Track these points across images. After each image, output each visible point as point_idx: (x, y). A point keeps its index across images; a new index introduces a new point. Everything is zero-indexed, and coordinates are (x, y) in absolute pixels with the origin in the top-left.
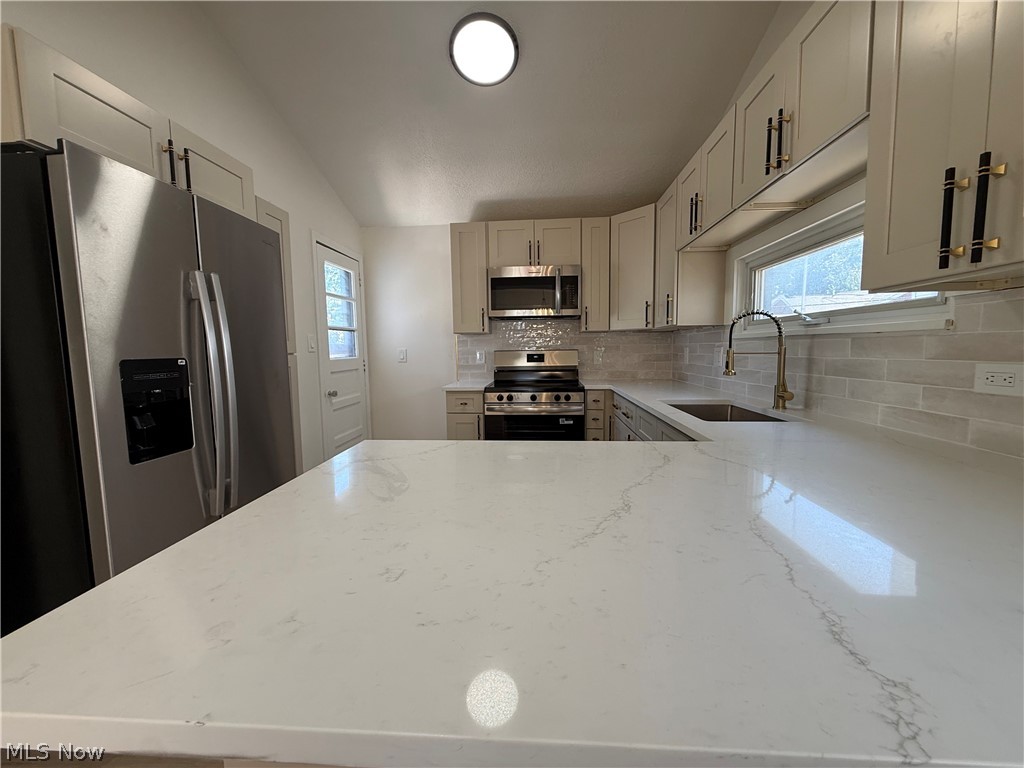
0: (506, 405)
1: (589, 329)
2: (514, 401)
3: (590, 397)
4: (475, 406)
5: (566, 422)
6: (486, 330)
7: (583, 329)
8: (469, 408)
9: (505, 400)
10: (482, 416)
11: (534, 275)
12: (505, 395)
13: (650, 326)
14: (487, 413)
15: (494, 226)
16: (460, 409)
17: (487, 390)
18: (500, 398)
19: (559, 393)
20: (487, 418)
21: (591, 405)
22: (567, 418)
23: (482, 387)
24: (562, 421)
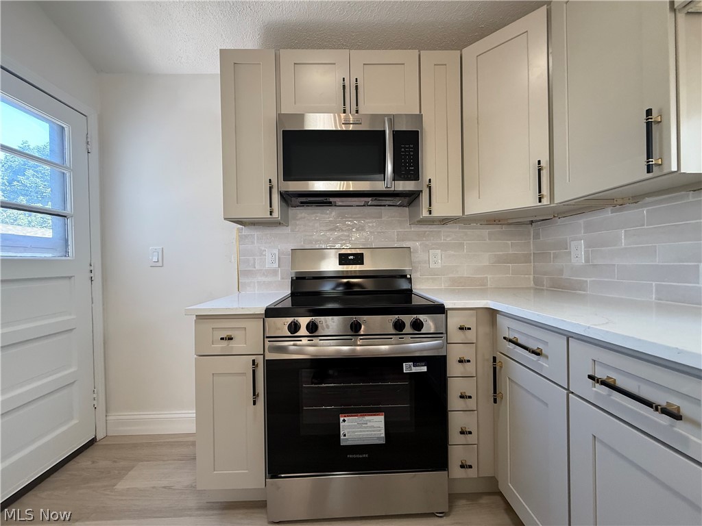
0: (305, 341)
1: (435, 214)
2: (320, 332)
3: (454, 321)
4: (249, 341)
5: (415, 370)
6: (276, 214)
7: (425, 214)
8: (237, 346)
9: (303, 331)
10: (260, 361)
11: (351, 128)
12: (304, 321)
13: (545, 201)
14: (271, 356)
15: (288, 56)
16: (220, 346)
17: (271, 312)
18: (294, 328)
19: (402, 317)
20: (270, 364)
21: (454, 335)
22: (416, 360)
23: (260, 307)
24: (408, 368)
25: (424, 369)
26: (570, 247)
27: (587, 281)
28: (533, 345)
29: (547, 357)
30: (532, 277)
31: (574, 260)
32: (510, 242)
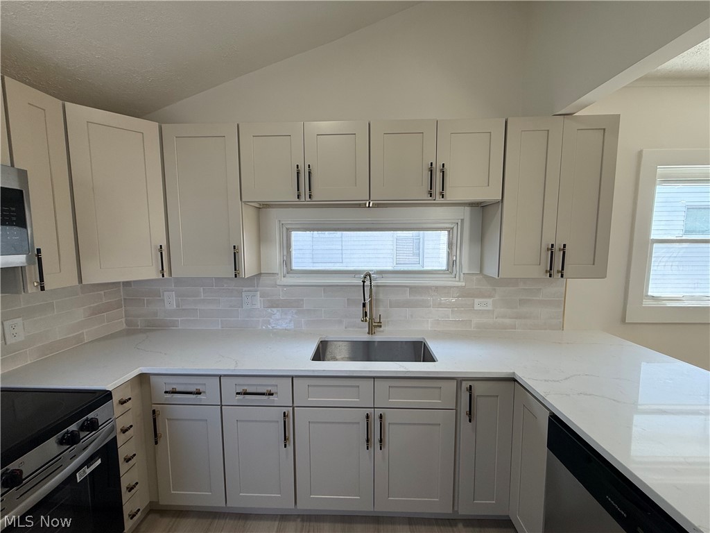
5: (89, 471)
7: (32, 290)
21: (116, 412)
24: (82, 474)
25: (99, 462)
26: (163, 295)
27: (178, 320)
28: (193, 389)
29: (204, 392)
30: (124, 320)
31: (168, 306)
32: (102, 292)
